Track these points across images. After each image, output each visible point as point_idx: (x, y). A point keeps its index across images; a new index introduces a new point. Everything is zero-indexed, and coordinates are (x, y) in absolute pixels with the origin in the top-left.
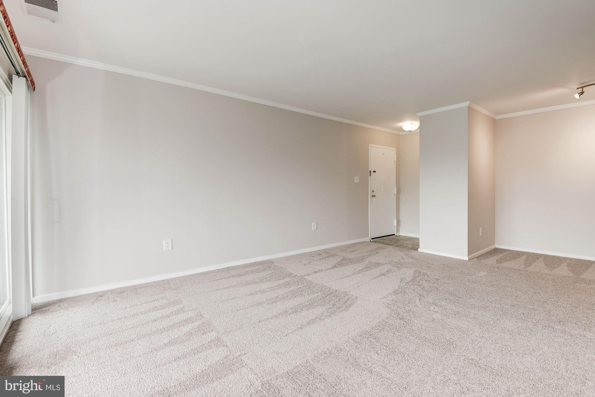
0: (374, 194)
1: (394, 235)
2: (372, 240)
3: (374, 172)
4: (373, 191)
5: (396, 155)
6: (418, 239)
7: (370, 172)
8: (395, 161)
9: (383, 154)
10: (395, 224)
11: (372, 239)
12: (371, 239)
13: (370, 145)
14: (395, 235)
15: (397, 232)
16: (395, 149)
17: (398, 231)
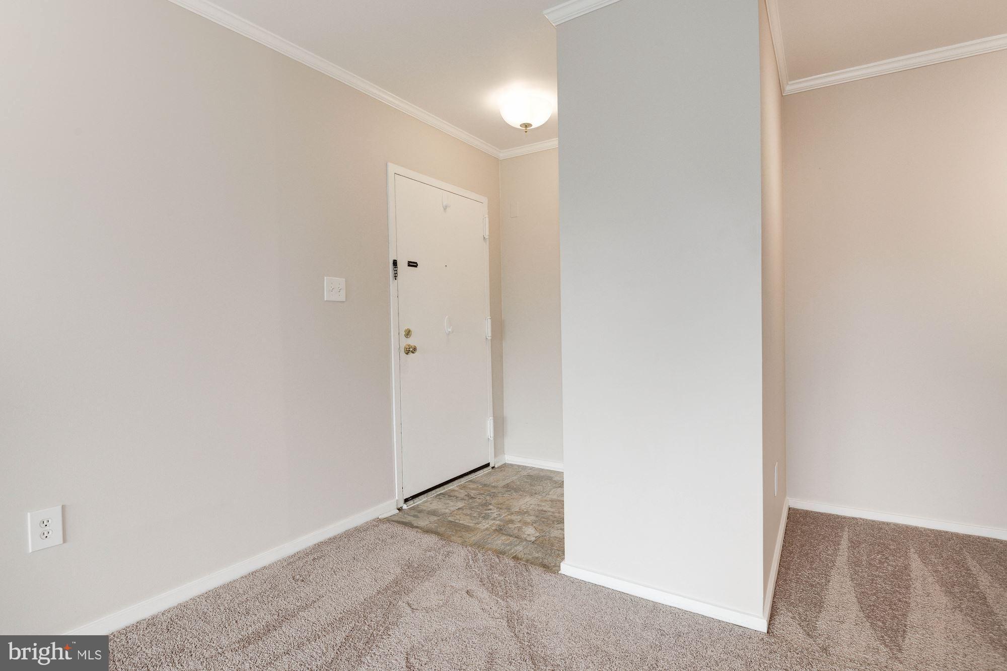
0: (411, 341)
1: (487, 465)
2: (405, 507)
3: (413, 264)
4: (408, 333)
5: (487, 219)
6: (556, 478)
7: (395, 263)
8: (487, 237)
9: (445, 208)
10: (490, 432)
11: (406, 500)
12: (403, 501)
13: (392, 168)
14: (491, 465)
15: (495, 456)
16: (485, 200)
17: (498, 449)
